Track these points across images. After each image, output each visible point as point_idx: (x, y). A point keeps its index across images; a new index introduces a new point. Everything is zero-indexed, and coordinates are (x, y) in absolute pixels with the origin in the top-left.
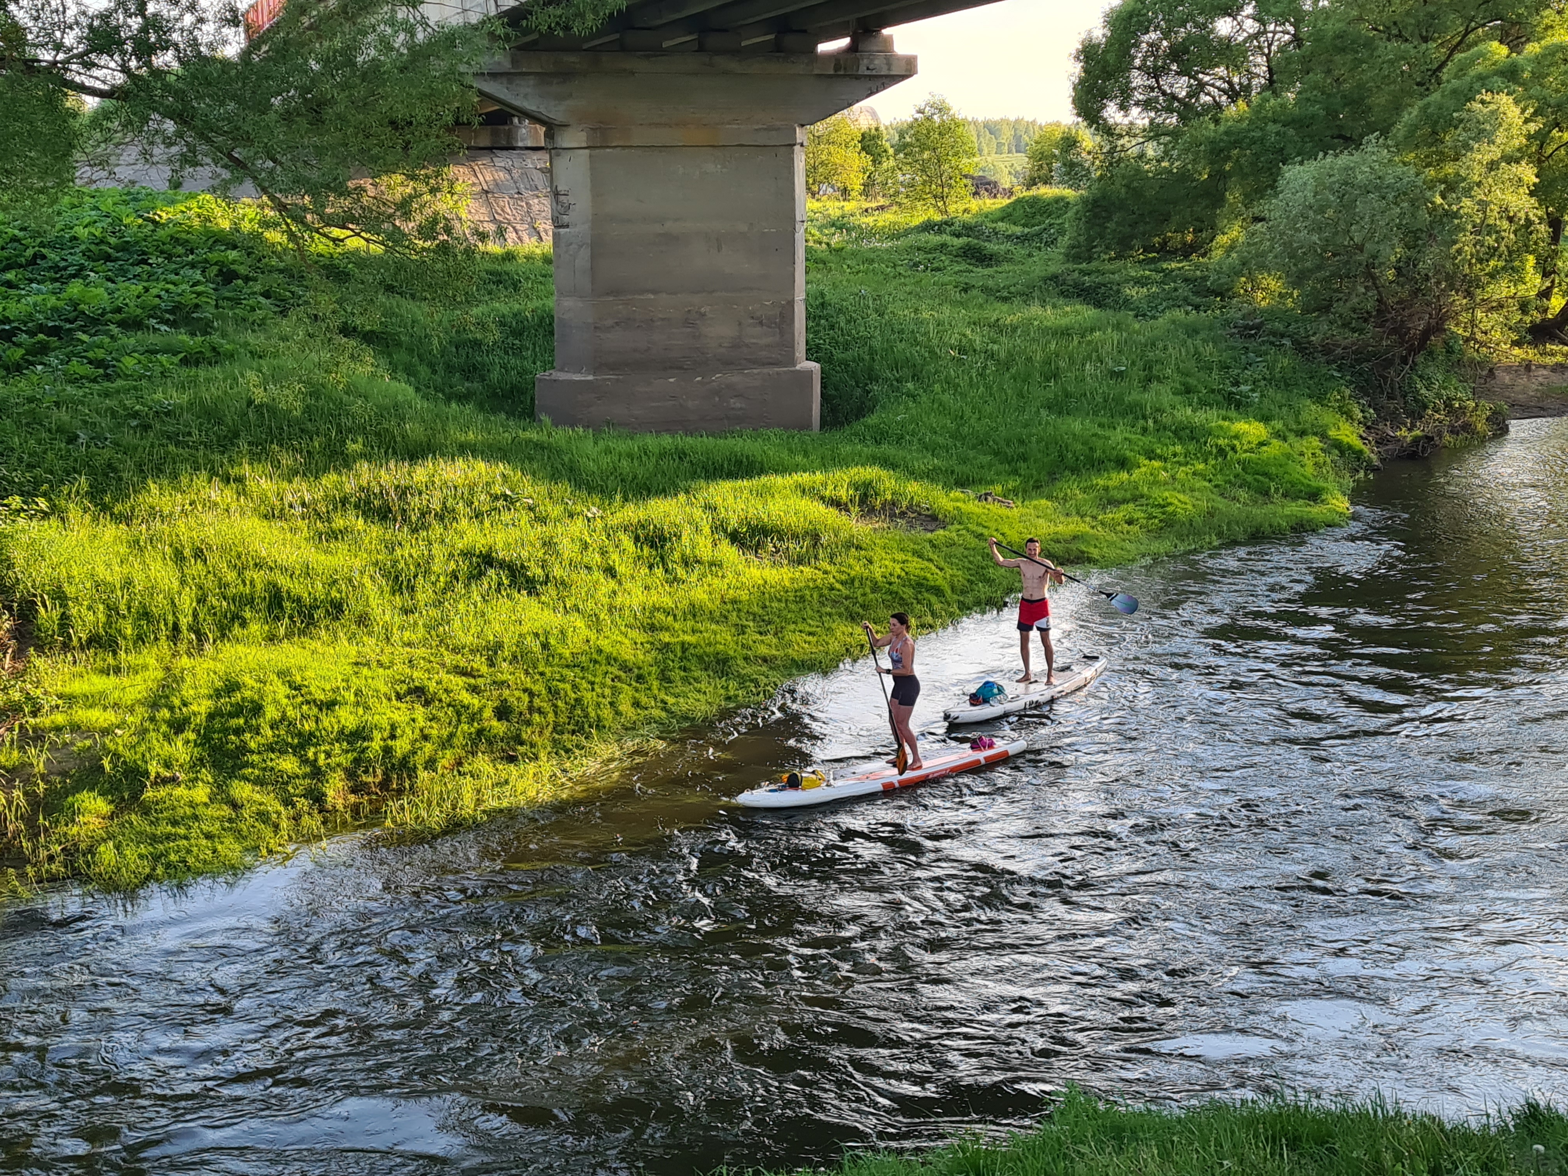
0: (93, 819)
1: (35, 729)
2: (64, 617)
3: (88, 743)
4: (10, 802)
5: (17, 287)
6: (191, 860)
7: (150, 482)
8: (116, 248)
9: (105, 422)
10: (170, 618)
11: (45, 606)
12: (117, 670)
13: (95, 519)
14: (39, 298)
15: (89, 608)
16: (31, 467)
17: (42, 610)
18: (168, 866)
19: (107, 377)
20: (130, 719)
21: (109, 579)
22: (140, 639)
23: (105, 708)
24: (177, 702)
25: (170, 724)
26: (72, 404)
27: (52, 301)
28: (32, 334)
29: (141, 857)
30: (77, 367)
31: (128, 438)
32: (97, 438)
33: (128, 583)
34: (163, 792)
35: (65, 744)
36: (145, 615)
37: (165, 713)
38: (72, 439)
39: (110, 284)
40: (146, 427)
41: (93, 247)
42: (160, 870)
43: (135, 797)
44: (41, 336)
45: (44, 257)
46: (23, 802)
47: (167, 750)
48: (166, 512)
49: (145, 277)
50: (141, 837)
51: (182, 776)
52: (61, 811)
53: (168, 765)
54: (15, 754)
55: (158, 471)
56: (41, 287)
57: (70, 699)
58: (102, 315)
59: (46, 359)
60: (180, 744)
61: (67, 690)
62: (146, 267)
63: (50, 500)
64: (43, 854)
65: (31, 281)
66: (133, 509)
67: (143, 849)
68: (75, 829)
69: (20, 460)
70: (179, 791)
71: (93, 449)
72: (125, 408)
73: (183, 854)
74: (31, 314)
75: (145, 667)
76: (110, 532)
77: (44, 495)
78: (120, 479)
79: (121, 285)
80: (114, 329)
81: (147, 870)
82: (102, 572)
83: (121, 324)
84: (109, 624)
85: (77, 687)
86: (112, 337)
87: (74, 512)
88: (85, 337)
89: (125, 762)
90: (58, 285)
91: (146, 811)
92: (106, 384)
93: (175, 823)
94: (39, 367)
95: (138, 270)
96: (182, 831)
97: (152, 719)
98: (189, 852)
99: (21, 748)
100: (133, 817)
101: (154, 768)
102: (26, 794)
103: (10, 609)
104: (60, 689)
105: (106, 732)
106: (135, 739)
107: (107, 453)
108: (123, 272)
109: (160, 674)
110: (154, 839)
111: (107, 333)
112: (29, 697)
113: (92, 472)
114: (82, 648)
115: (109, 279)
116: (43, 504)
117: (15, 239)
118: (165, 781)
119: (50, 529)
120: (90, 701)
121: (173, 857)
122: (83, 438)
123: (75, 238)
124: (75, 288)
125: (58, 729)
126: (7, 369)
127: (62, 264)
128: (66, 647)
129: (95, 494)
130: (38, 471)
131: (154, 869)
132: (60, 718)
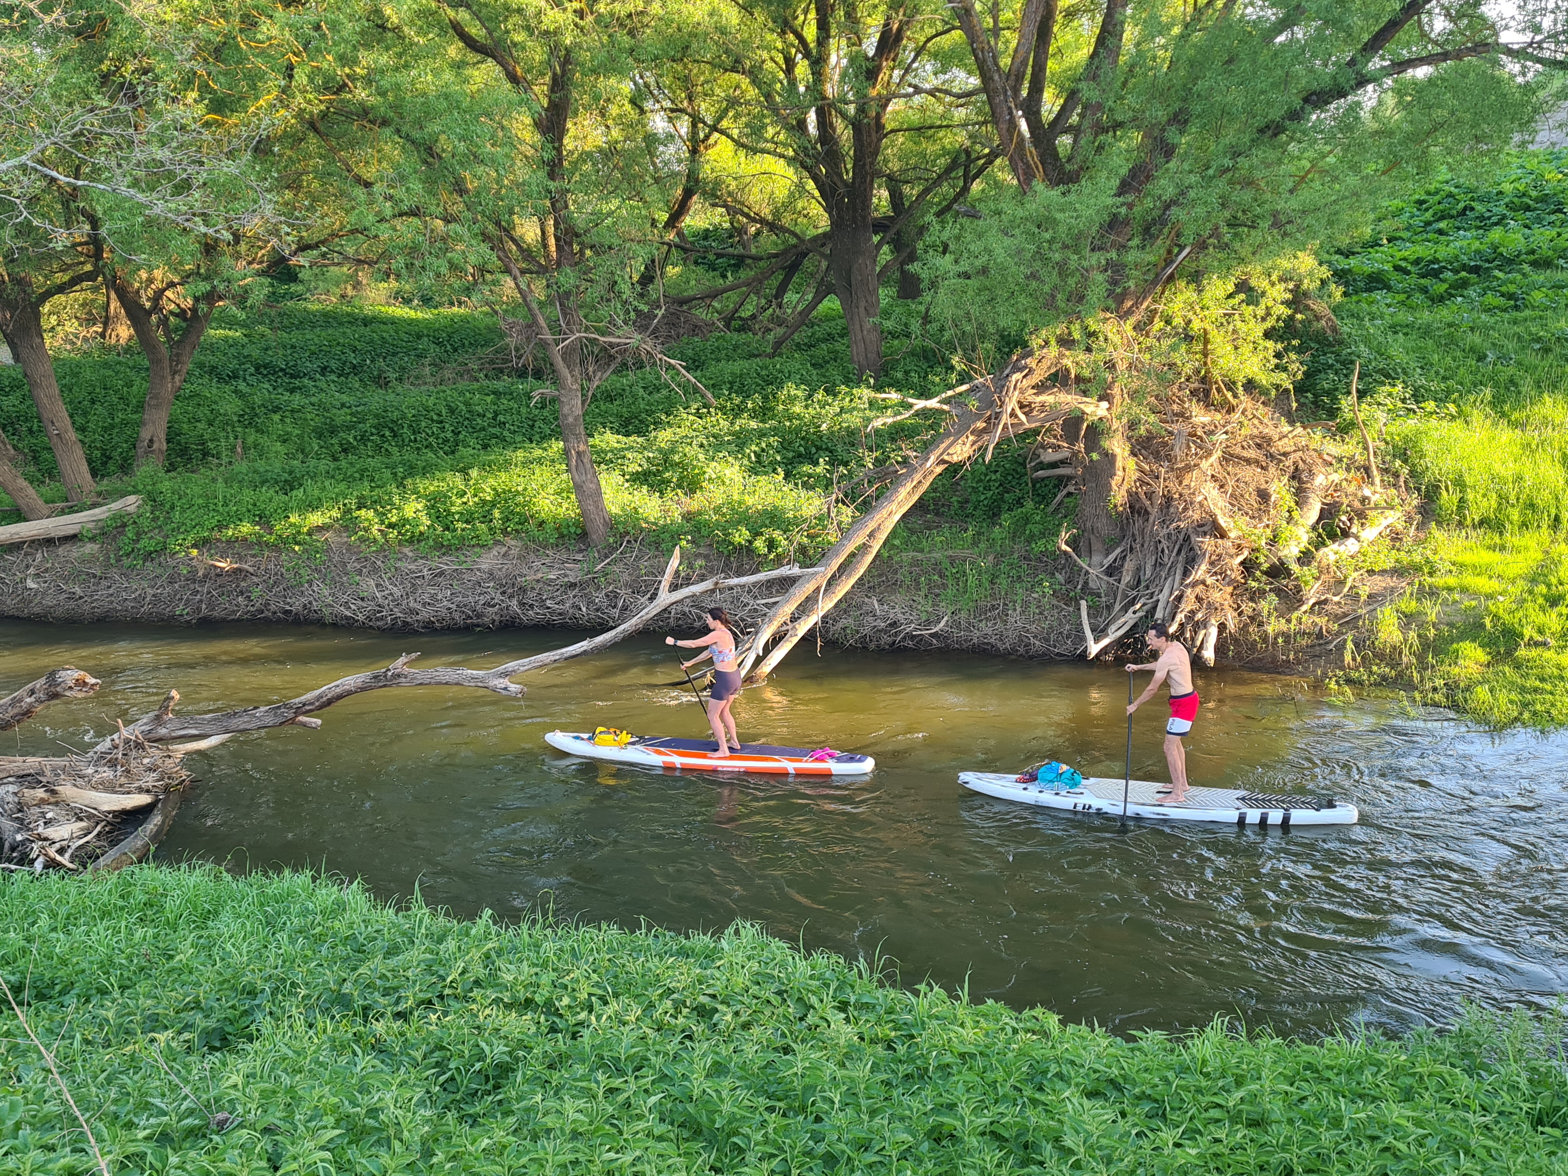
0: (1472, 664)
1: (1430, 587)
2: (1461, 500)
3: (1474, 603)
4: (1406, 640)
5: (1447, 234)
6: (1554, 712)
7: (1545, 395)
8: (1537, 200)
9: (1511, 345)
10: (1553, 512)
11: (1447, 490)
12: (1503, 548)
13: (1495, 424)
14: (1465, 243)
15: (1484, 496)
16: (1445, 379)
17: (1444, 493)
18: (1535, 713)
19: (1516, 308)
20: (1511, 589)
21: (1503, 473)
22: (1524, 525)
23: (1490, 577)
24: (1554, 581)
25: (1546, 598)
26: (1485, 329)
27: (1476, 245)
28: (1456, 272)
29: (1511, 702)
30: (1491, 299)
31: (1531, 358)
32: (1503, 358)
33: (1519, 478)
34: (1534, 653)
35: (1455, 602)
36: (1532, 506)
37: (1543, 589)
38: (1482, 358)
39: (1526, 231)
40: (1547, 351)
41: (1516, 200)
42: (1526, 715)
43: (1509, 653)
44: (1464, 274)
45: (1472, 209)
46: (1416, 642)
47: (1540, 619)
48: (1557, 422)
49: (1558, 223)
50: (1512, 686)
51: (1552, 642)
52: (1446, 654)
53: (1540, 632)
54: (1414, 604)
55: (1554, 387)
56: (1468, 234)
57: (1461, 567)
58: (1518, 256)
59: (1465, 293)
60: (1554, 616)
61: (1459, 559)
62: (1561, 216)
63: (1459, 406)
64: (1428, 685)
65: (1459, 229)
66: (1528, 417)
67: (1513, 696)
68: (1457, 670)
69: (1437, 373)
70: (1549, 654)
71: (1499, 366)
72: (1530, 334)
73: (1548, 705)
74: (1457, 256)
75: (1526, 548)
76: (1507, 435)
77: (1454, 402)
78: (1519, 393)
79: (1536, 231)
80: (1526, 268)
81: (1516, 714)
82: (1498, 468)
83: (1534, 264)
84: (1499, 509)
85: (1467, 558)
86: (1524, 275)
87: (1476, 416)
88: (1500, 275)
89: (1504, 624)
90: (1481, 231)
91: (1518, 666)
92: (1515, 314)
93: (1542, 680)
94: (1459, 299)
95: (1553, 217)
96: (1548, 687)
97: (1531, 592)
98: (1553, 705)
99: (1418, 600)
100: (1507, 669)
101: (1528, 632)
102: (1419, 636)
103: (1419, 490)
104: (1454, 558)
105: (1489, 597)
106: (1514, 606)
107: (1511, 371)
108: (1539, 220)
109: (1540, 556)
110: (1523, 690)
111: (1519, 271)
112: (1428, 561)
113: (1497, 385)
114: (1474, 527)
115: (1526, 226)
116: (1452, 408)
117: (1450, 195)
118: (1537, 644)
119: (1457, 428)
120: (1478, 570)
121: (1538, 707)
122: (1491, 357)
123: (1501, 193)
124: (1496, 234)
125: (1450, 589)
126: (1432, 300)
127: (1488, 214)
128: (1461, 524)
129: (1496, 403)
130: (1450, 383)
131: (1521, 714)
132: (1452, 581)
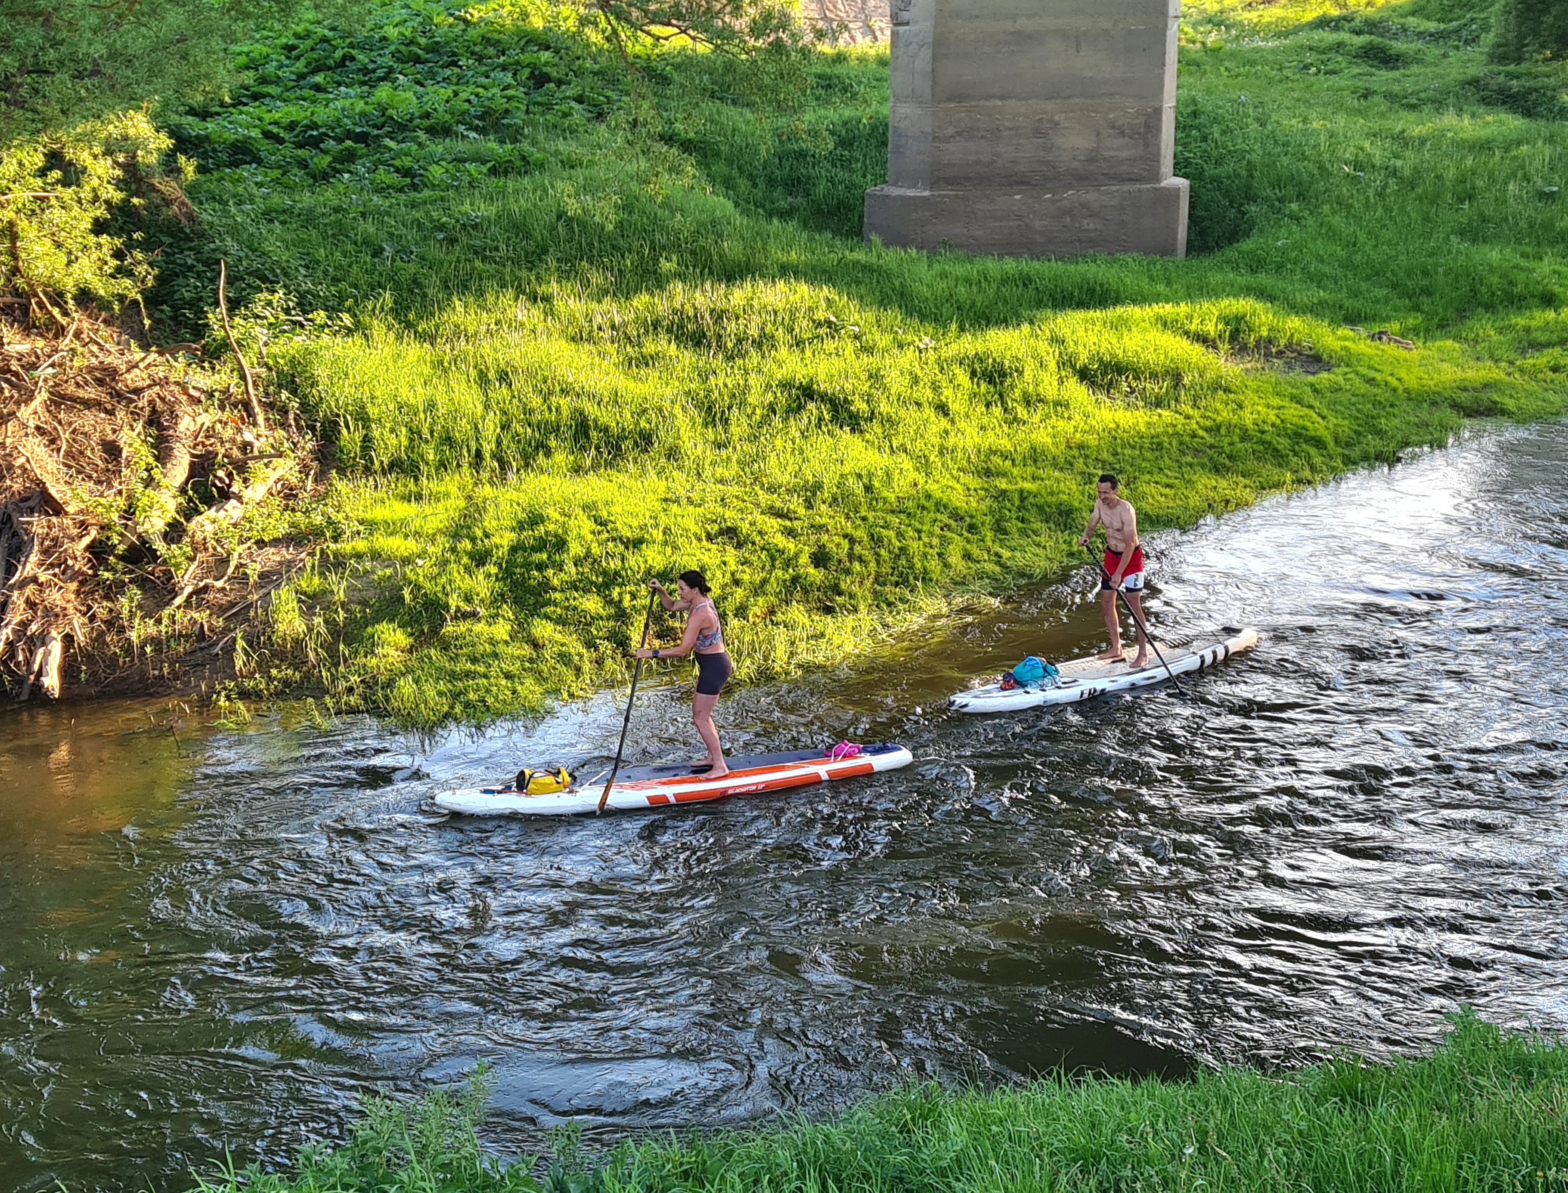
0: (392, 652)
1: (335, 556)
2: (366, 439)
3: (388, 572)
4: (310, 630)
5: (325, 91)
6: (490, 700)
7: (455, 298)
8: (426, 50)
9: (412, 235)
10: (473, 445)
11: (347, 427)
12: (419, 497)
13: (399, 338)
14: (347, 103)
15: (392, 431)
16: (336, 280)
17: (344, 431)
18: (467, 705)
19: (414, 187)
20: (431, 549)
21: (412, 401)
22: (442, 465)
23: (406, 536)
24: (479, 533)
25: (471, 556)
26: (380, 215)
27: (360, 105)
28: (340, 140)
29: (440, 694)
30: (384, 176)
31: (435, 252)
32: (403, 252)
33: (431, 406)
34: (462, 627)
35: (366, 572)
36: (448, 440)
37: (466, 545)
38: (378, 252)
39: (419, 88)
40: (452, 241)
41: (403, 48)
42: (458, 709)
43: (435, 631)
44: (349, 143)
45: (353, 59)
46: (323, 629)
47: (466, 583)
48: (471, 330)
49: (455, 80)
50: (442, 674)
51: (482, 611)
52: (361, 642)
53: (468, 599)
54: (316, 580)
55: (464, 287)
56: (349, 90)
57: (371, 526)
58: (411, 120)
59: (352, 168)
60: (481, 577)
61: (368, 516)
62: (456, 70)
63: (355, 316)
64: (342, 685)
65: (339, 84)
66: (437, 327)
67: (442, 686)
68: (374, 661)
69: (326, 273)
70: (480, 627)
71: (399, 263)
72: (432, 221)
73: (482, 693)
74: (339, 120)
75: (447, 495)
76: (414, 351)
77: (349, 311)
78: (425, 295)
79: (430, 89)
80: (422, 136)
81: (446, 708)
82: (405, 394)
83: (431, 131)
84: (411, 447)
85: (379, 513)
86: (420, 144)
87: (378, 329)
88: (392, 144)
89: (425, 594)
90: (366, 88)
91: (445, 647)
92: (413, 194)
93: (474, 660)
94: (346, 176)
95: (448, 72)
96: (481, 669)
97: (453, 550)
98: (488, 691)
99: (322, 574)
100: (433, 652)
101: (454, 602)
102: (326, 622)
103: (313, 429)
104: (361, 515)
105: (406, 561)
106: (436, 570)
107: (412, 268)
108: (432, 75)
109: (462, 503)
110: (453, 676)
111: (414, 140)
112: (330, 522)
113: (397, 287)
114: (384, 473)
115: (418, 83)
116: (347, 320)
117: (324, 40)
118: (465, 616)
119: (353, 346)
120: (392, 528)
121: (472, 696)
122: (388, 252)
123: (384, 39)
124: (383, 92)
125: (359, 556)
126: (314, 177)
127: (371, 66)
128: (368, 470)
129: (399, 311)
130: (343, 285)
131: (452, 707)
132: (361, 545)
